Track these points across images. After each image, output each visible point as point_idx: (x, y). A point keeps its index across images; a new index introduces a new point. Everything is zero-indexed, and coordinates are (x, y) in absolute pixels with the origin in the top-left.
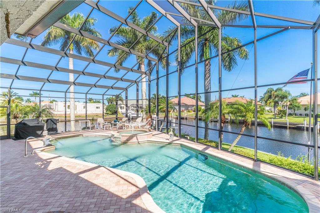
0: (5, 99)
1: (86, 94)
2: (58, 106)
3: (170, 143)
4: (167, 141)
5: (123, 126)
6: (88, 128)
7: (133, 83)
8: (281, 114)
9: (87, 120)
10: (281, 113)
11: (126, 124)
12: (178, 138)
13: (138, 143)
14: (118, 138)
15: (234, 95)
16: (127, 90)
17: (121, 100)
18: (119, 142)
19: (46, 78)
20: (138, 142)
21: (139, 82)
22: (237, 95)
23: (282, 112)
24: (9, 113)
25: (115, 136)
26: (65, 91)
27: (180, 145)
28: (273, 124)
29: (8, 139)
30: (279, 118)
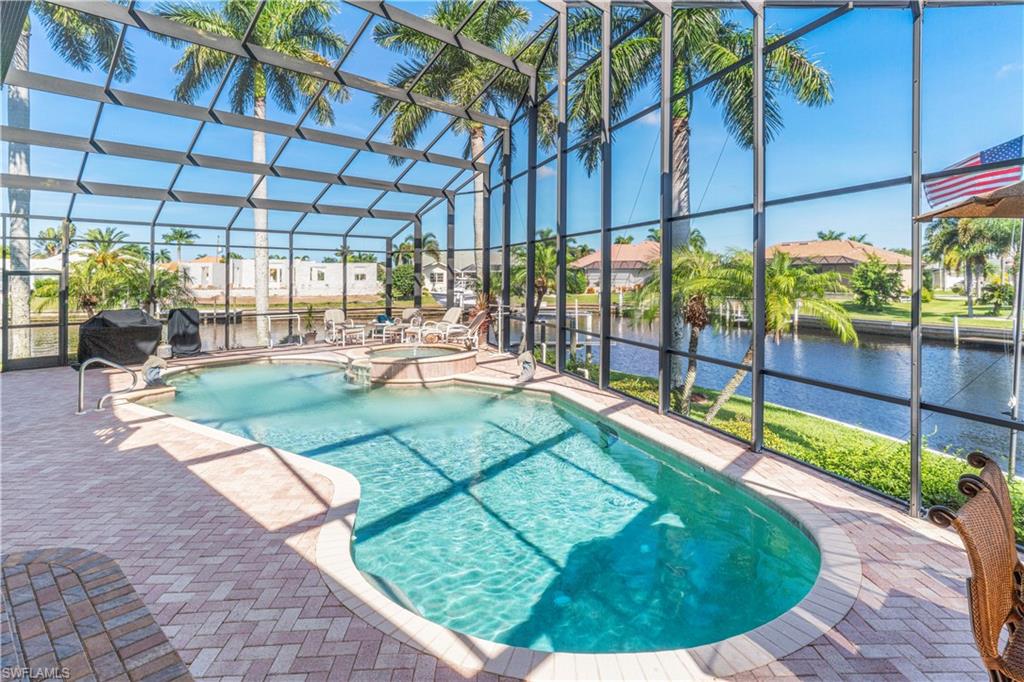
0: (91, 251)
1: (292, 233)
2: (241, 272)
3: (517, 390)
4: (514, 383)
5: (402, 333)
6: (296, 339)
7: (438, 199)
8: (994, 300)
9: (291, 313)
10: (992, 297)
11: (411, 328)
12: (555, 374)
13: (424, 386)
14: (362, 368)
15: (827, 233)
16: (420, 221)
17: (433, 252)
18: (366, 382)
19: (167, 187)
20: (423, 384)
21: (455, 193)
22: (837, 232)
23: (996, 294)
24: (64, 288)
25: (353, 363)
26: (226, 226)
27: (548, 395)
28: (960, 336)
29: (60, 365)
30: (986, 315)
